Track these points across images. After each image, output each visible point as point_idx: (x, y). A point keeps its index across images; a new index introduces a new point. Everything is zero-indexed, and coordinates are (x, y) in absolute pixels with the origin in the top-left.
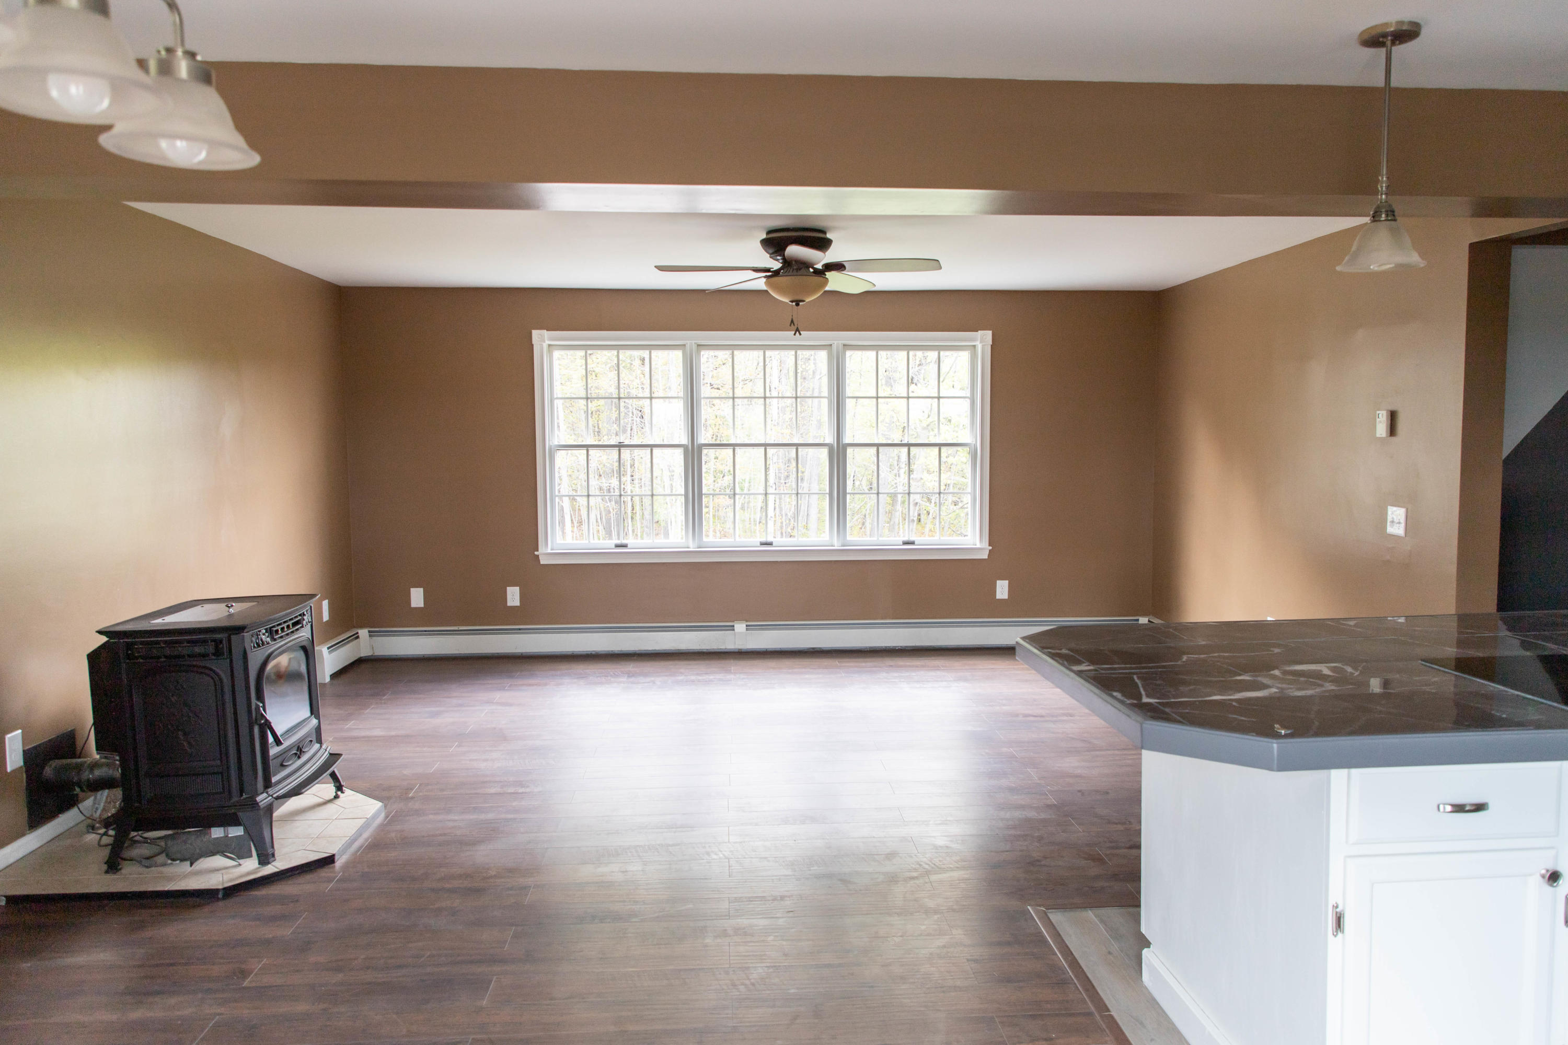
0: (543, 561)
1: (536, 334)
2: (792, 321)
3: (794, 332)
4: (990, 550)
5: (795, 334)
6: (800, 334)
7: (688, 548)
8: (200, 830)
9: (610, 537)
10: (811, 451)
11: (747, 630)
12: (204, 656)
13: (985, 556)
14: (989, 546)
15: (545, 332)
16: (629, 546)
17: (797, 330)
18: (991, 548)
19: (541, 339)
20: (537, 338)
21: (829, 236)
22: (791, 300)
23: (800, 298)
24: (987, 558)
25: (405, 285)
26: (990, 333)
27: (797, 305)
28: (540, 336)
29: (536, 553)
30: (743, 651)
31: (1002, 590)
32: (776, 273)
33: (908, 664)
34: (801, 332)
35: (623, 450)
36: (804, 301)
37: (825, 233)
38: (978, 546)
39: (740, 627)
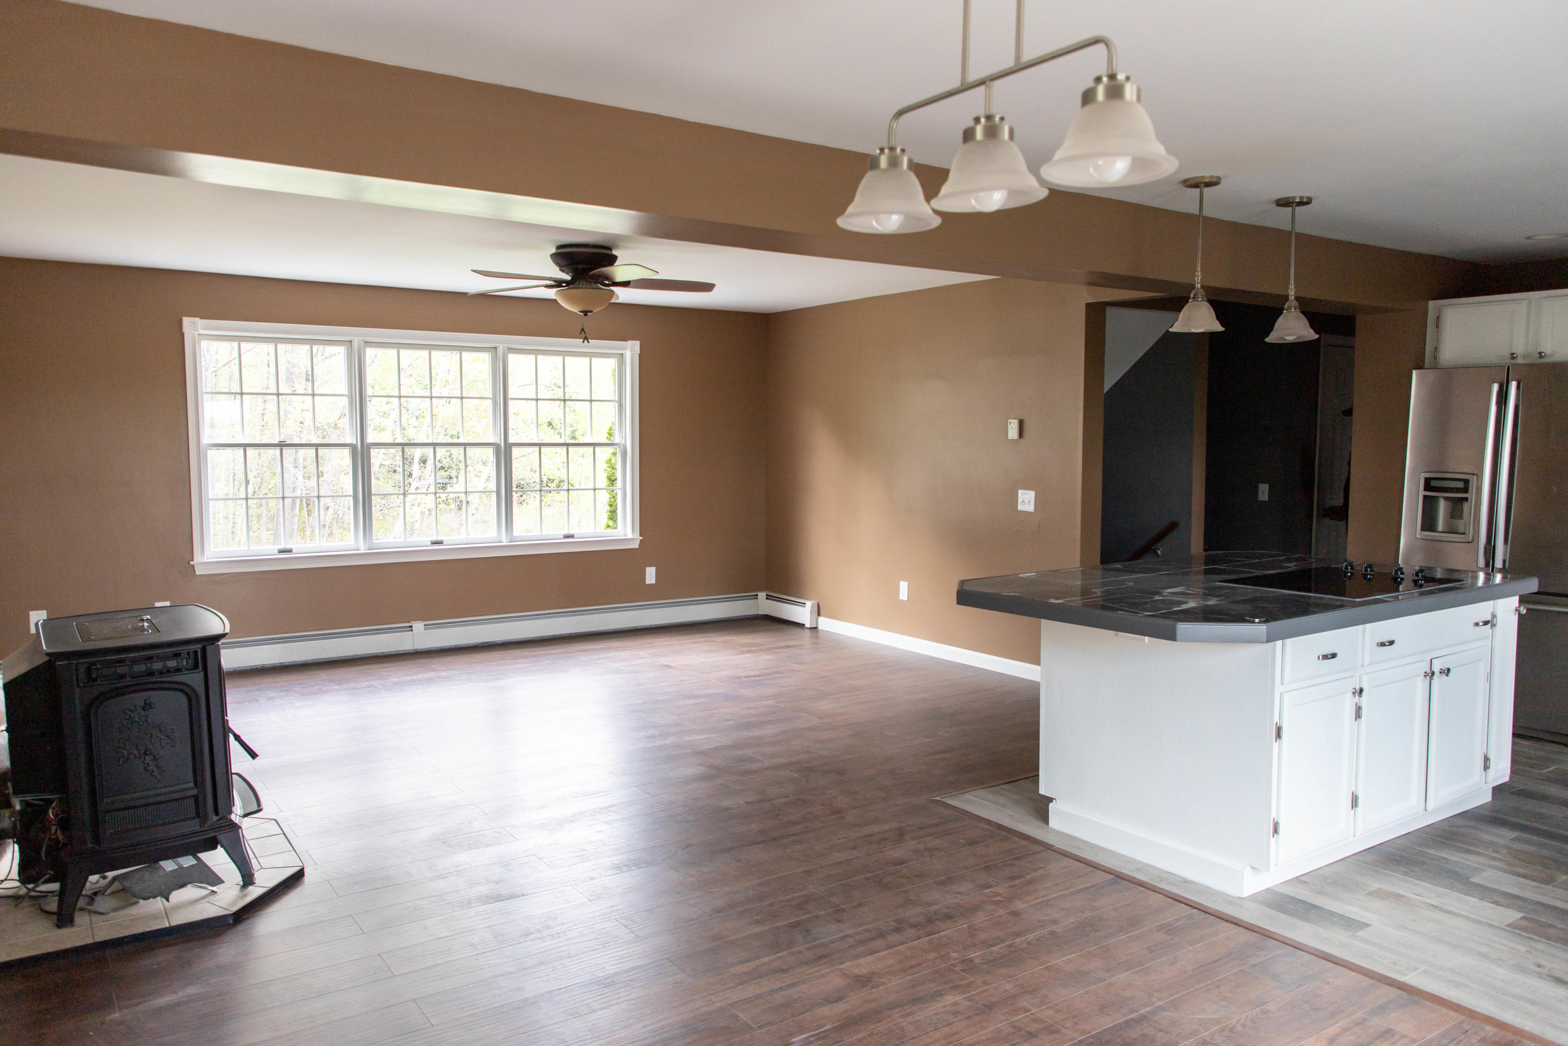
0: (199, 571)
1: (186, 321)
2: (583, 330)
3: (582, 340)
4: (641, 540)
5: (583, 342)
6: (588, 342)
7: (358, 550)
8: (147, 866)
9: (274, 543)
10: (479, 450)
11: (425, 629)
12: (178, 670)
13: (636, 545)
14: (640, 536)
15: (198, 320)
16: (293, 551)
17: (586, 338)
18: (641, 538)
19: (193, 327)
20: (189, 327)
21: (615, 252)
22: (580, 310)
23: (590, 309)
24: (638, 547)
25: (18, 256)
26: (638, 343)
27: (586, 315)
28: (192, 324)
29: (191, 563)
30: (419, 651)
31: (651, 575)
32: (568, 283)
33: (592, 647)
34: (590, 340)
35: (285, 450)
36: (591, 312)
37: (610, 249)
38: (630, 536)
39: (418, 626)
